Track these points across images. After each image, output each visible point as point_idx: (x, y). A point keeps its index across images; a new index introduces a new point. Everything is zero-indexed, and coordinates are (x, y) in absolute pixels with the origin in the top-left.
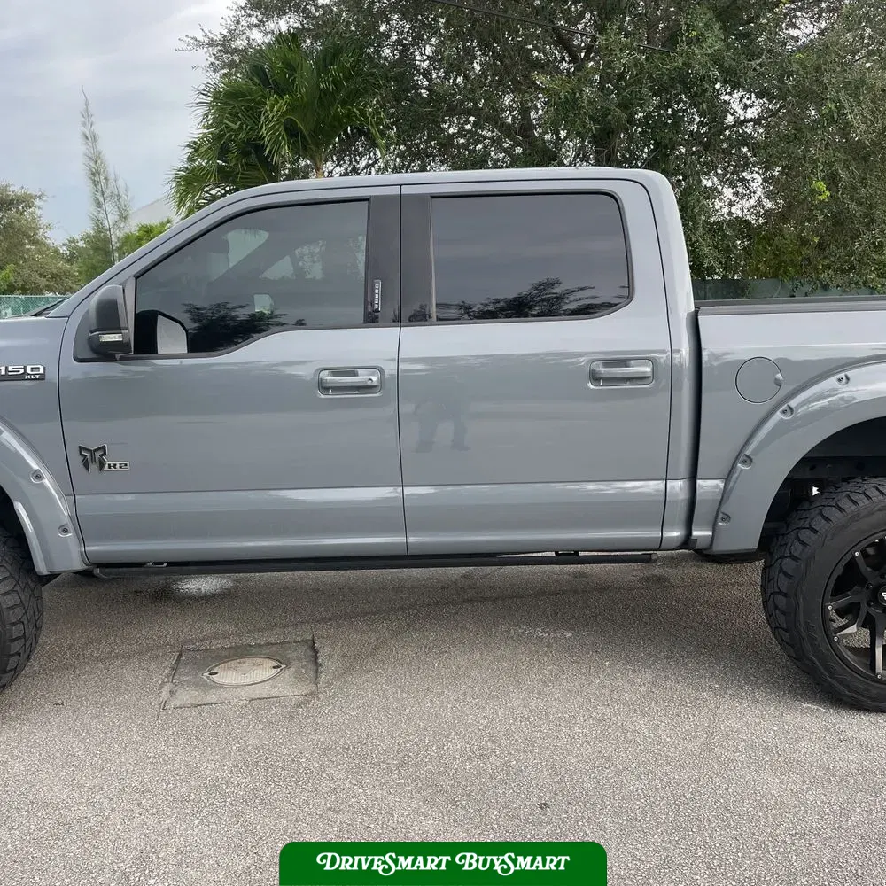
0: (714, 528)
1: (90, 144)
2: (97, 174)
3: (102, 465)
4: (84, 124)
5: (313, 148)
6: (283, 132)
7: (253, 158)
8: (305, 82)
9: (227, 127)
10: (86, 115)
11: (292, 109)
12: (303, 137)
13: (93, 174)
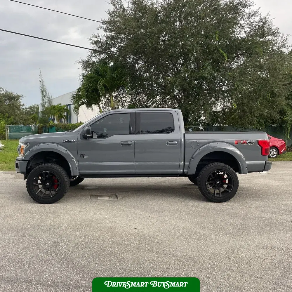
0: (188, 170)
1: (42, 83)
2: (43, 92)
3: (84, 157)
4: (40, 78)
5: (110, 90)
6: (103, 87)
7: (95, 93)
8: (109, 75)
9: (89, 85)
10: (40, 75)
11: (106, 82)
12: (108, 88)
13: (42, 92)
